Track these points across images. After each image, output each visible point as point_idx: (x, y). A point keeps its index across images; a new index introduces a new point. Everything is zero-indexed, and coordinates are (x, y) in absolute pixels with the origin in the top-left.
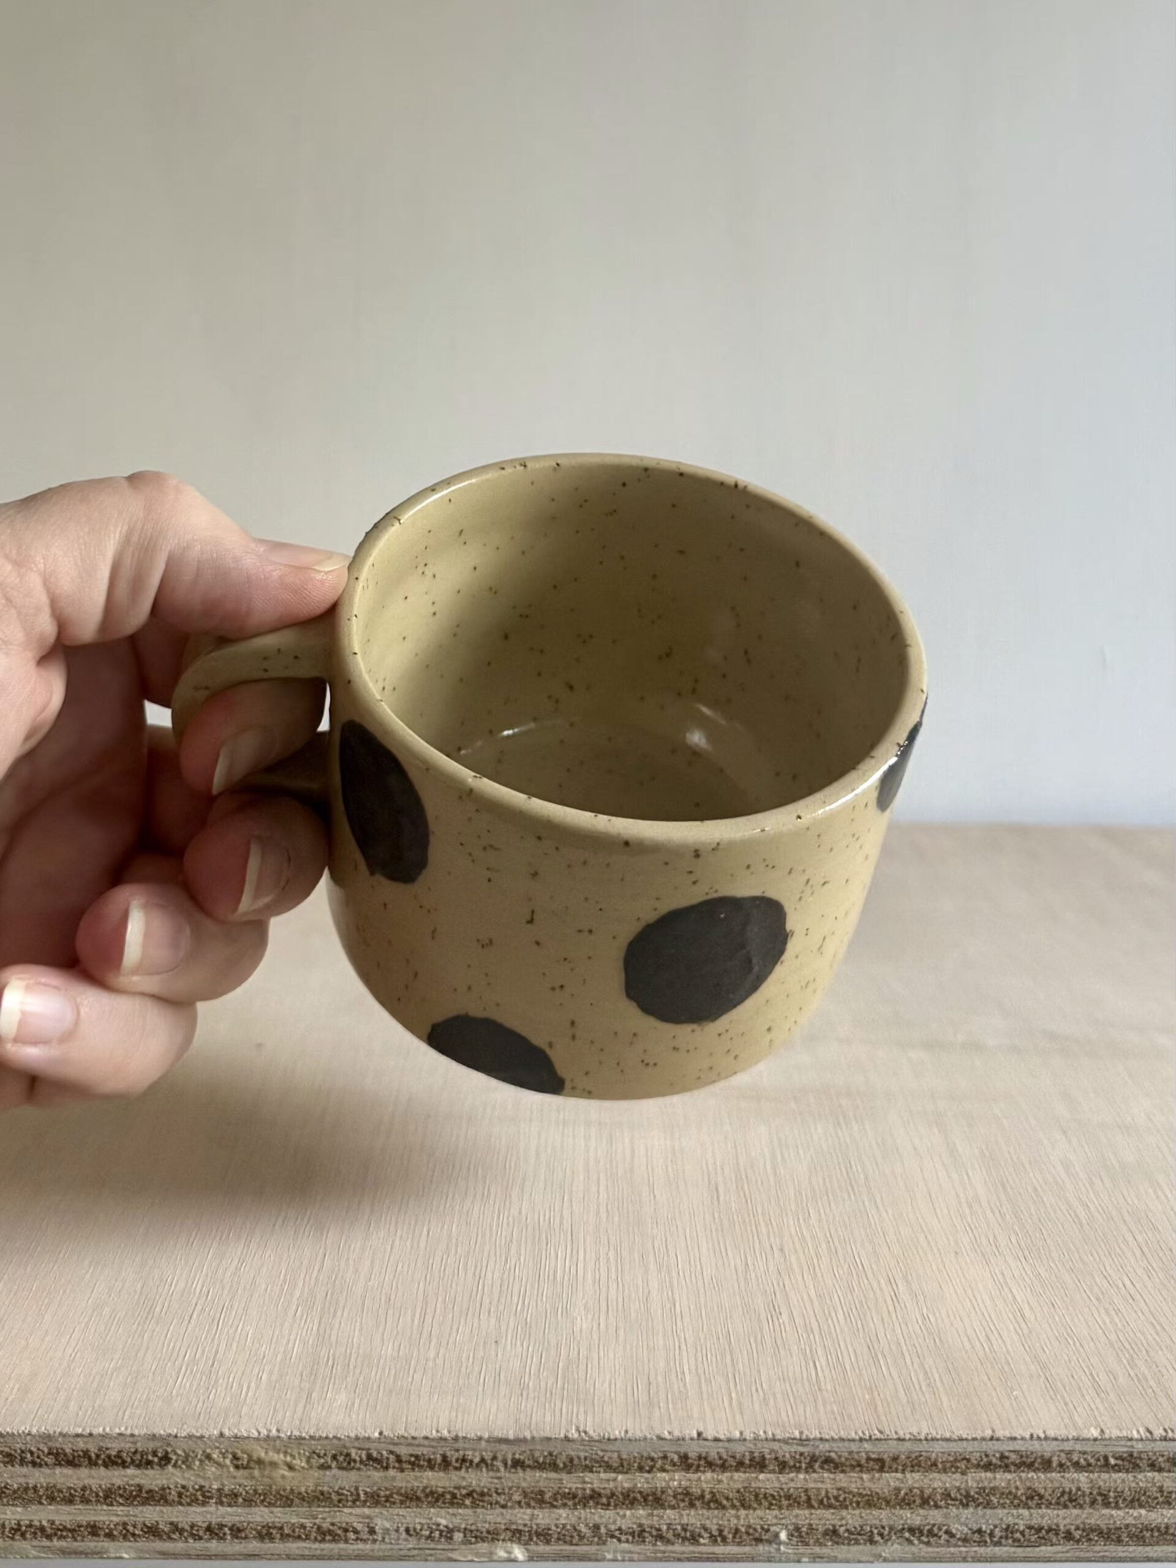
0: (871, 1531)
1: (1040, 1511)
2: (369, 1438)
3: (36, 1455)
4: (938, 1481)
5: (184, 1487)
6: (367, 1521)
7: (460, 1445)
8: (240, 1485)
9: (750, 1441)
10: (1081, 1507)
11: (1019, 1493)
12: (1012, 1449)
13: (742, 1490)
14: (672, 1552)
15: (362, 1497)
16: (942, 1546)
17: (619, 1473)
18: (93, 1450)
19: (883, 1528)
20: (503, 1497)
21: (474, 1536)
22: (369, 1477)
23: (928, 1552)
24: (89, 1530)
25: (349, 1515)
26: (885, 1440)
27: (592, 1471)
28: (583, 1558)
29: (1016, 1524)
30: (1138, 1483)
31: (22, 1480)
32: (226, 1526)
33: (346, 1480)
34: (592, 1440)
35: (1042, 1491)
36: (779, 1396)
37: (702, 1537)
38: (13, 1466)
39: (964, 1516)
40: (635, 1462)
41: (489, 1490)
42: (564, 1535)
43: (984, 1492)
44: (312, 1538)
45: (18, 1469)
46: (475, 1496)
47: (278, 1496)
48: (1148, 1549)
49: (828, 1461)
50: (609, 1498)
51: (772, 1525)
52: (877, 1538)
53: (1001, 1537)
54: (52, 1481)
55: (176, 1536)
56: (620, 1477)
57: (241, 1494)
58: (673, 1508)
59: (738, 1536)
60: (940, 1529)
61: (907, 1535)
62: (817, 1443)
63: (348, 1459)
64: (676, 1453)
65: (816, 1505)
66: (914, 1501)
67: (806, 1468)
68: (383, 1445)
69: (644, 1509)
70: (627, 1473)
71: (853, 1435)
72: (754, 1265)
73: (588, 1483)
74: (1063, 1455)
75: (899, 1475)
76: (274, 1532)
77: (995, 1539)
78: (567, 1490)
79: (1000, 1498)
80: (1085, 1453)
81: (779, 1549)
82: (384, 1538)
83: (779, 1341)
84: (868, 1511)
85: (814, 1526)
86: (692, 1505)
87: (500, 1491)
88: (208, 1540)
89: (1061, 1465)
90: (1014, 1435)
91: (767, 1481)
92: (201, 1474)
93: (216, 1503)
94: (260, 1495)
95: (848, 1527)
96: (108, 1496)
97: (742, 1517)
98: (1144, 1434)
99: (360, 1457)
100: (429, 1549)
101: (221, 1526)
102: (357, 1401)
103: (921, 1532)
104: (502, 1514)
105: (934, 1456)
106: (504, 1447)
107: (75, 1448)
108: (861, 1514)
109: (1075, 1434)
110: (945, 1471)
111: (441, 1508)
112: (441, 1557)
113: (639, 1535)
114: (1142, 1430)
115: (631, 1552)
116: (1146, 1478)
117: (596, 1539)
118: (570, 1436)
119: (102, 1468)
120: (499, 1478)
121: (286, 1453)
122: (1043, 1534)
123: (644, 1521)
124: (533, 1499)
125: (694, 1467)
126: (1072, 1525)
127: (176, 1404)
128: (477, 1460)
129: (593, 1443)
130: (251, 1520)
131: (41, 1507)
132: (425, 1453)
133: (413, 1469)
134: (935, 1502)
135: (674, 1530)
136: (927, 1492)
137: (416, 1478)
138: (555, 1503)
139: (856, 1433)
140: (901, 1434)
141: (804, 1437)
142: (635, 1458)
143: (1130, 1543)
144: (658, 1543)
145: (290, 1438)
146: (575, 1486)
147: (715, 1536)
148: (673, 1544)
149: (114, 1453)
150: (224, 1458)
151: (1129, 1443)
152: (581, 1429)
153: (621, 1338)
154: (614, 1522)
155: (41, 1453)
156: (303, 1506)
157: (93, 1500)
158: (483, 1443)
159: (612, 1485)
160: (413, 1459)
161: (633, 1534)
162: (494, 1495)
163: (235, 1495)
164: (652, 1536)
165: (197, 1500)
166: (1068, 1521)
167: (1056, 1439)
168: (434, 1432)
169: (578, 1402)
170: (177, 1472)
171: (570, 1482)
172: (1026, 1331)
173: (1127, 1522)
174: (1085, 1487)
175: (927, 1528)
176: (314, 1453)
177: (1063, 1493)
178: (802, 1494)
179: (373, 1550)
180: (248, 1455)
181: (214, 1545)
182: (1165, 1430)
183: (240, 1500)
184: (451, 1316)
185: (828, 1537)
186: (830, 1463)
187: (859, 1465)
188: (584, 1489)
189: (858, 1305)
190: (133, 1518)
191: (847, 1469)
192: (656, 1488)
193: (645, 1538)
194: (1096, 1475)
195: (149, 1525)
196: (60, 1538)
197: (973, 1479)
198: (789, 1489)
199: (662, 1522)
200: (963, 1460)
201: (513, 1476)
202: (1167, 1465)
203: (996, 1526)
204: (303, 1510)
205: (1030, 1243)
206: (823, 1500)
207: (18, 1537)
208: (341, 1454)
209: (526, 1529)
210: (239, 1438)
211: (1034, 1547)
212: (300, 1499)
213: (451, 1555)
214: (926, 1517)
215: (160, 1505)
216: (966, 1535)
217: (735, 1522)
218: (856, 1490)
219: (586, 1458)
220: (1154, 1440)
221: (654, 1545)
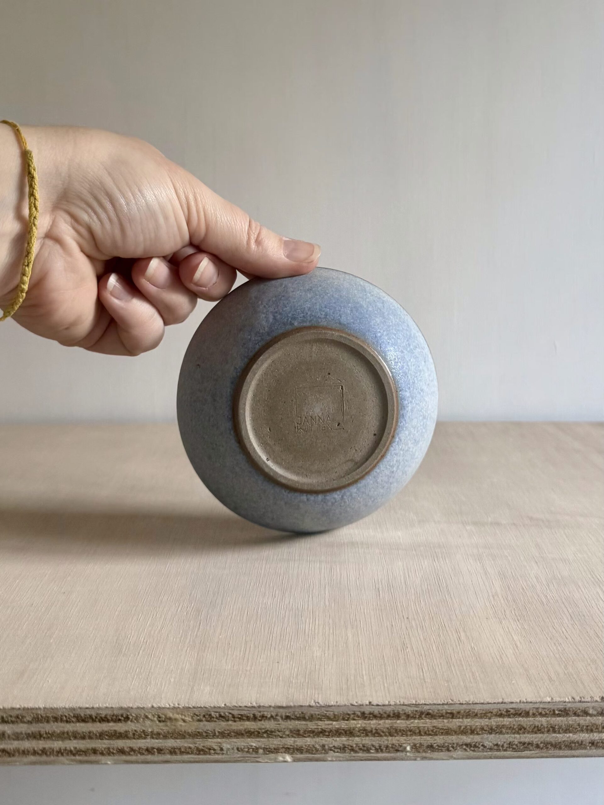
0: (448, 746)
1: (524, 735)
2: (220, 707)
3: (68, 717)
4: (478, 723)
5: (135, 731)
6: (219, 745)
7: (261, 709)
8: (161, 730)
9: (393, 705)
10: (543, 733)
11: (515, 727)
12: (511, 707)
13: (390, 728)
14: (358, 757)
15: (217, 734)
16: (480, 752)
17: (332, 721)
18: (94, 714)
19: (454, 744)
20: (281, 733)
21: (268, 751)
22: (220, 725)
23: (474, 755)
24: (93, 751)
25: (212, 742)
26: (454, 704)
27: (321, 721)
28: (317, 760)
29: (513, 741)
30: (568, 722)
31: (62, 729)
32: (154, 748)
33: (208, 726)
34: (321, 707)
35: (525, 726)
36: (406, 684)
37: (372, 750)
38: (57, 722)
39: (490, 738)
40: (341, 716)
41: (275, 729)
42: (309, 750)
43: (499, 727)
44: (194, 752)
45: (60, 724)
46: (268, 732)
47: (179, 734)
48: (573, 752)
49: (428, 714)
50: (329, 732)
51: (403, 744)
52: (451, 749)
53: (507, 747)
54: (75, 729)
55: (132, 753)
56: (334, 723)
57: (162, 733)
58: (358, 736)
59: (388, 749)
60: (479, 744)
61: (464, 747)
62: (423, 706)
63: (210, 717)
64: (360, 711)
65: (423, 734)
66: (468, 732)
67: (418, 718)
68: (226, 710)
69: (345, 737)
70: (337, 721)
71: (439, 702)
72: (395, 625)
73: (320, 726)
74: (534, 710)
75: (461, 720)
76: (177, 750)
77: (504, 748)
78: (310, 729)
79: (506, 730)
80: (544, 709)
81: (406, 755)
82: (227, 752)
83: (406, 660)
84: (447, 737)
85: (422, 744)
86: (367, 735)
87: (280, 730)
88: (147, 755)
89: (534, 714)
90: (512, 701)
91: (401, 723)
92: (143, 725)
93: (150, 738)
94: (170, 734)
95: (438, 744)
96: (101, 736)
97: (390, 740)
98: (571, 700)
99: (216, 715)
100: (247, 757)
102: (214, 691)
103: (471, 746)
104: (281, 741)
105: (476, 711)
106: (281, 710)
107: (86, 714)
108: (443, 738)
109: (539, 700)
110: (481, 718)
111: (253, 738)
112: (252, 760)
113: (343, 749)
114: (570, 698)
115: (340, 757)
116: (572, 720)
117: (323, 751)
118: (311, 705)
119: (98, 723)
120: (279, 724)
121: (182, 715)
122: (526, 746)
123: (345, 743)
124: (295, 733)
125: (368, 718)
126: (539, 741)
127: (132, 693)
128: (269, 716)
129: (321, 708)
130: (166, 745)
131: (69, 741)
132: (245, 713)
133: (240, 721)
134: (477, 732)
135: (359, 746)
136: (474, 727)
137: (241, 725)
138: (305, 735)
139: (441, 701)
140: (461, 701)
141: (417, 703)
142: (341, 714)
143: (566, 749)
144: (352, 753)
145: (183, 707)
146: (313, 727)
147: (378, 749)
148: (358, 753)
149: (103, 716)
150: (154, 717)
151: (564, 704)
152: (316, 701)
153: (335, 660)
154: (332, 743)
155: (70, 717)
156: (189, 738)
157: (94, 737)
158: (272, 709)
159: (330, 727)
160: (240, 716)
161: (340, 749)
162: (277, 732)
163: (158, 734)
164: (349, 749)
165: (142, 736)
166: (537, 740)
167: (531, 702)
168: (249, 704)
169: (315, 689)
170: (133, 724)
171: (311, 725)
172: (518, 654)
173: (564, 739)
174: (545, 724)
175: (474, 744)
176: (195, 714)
177: (535, 727)
178: (417, 729)
179: (222, 758)
180: (165, 715)
181: (149, 757)
182: (581, 698)
183: (161, 736)
184: (257, 650)
185: (429, 749)
186: (429, 715)
187: (442, 716)
188: (318, 729)
189: (442, 643)
190: (113, 746)
191: (437, 718)
192: (351, 728)
193: (346, 750)
194: (549, 718)
195: (120, 748)
196: (80, 755)
197: (494, 721)
198: (411, 727)
199: (354, 743)
200: (489, 712)
201: (285, 723)
202: (581, 714)
203: (505, 742)
204: (190, 740)
205: (520, 613)
206: (426, 732)
207: (60, 755)
208: (207, 714)
209: (292, 747)
210: (160, 708)
211: (521, 751)
212: (189, 735)
213: (258, 760)
214: (473, 739)
215: (125, 739)
216: (491, 746)
217: (387, 742)
218: (441, 727)
219: (318, 715)
220: (576, 702)
221: (349, 754)
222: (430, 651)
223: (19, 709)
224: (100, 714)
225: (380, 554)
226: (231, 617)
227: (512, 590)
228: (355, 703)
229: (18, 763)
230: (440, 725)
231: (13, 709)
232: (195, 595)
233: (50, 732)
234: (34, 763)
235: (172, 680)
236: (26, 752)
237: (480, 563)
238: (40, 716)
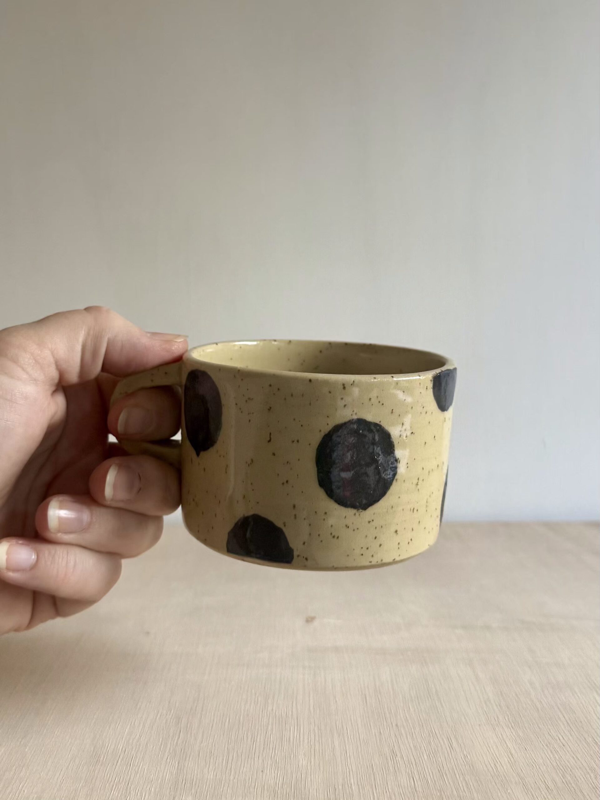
83: (396, 768)
153: (321, 769)
172: (513, 761)
184: (241, 759)
205: (514, 719)
222: (420, 760)
226: (213, 725)
232: (175, 702)
237: (471, 668)
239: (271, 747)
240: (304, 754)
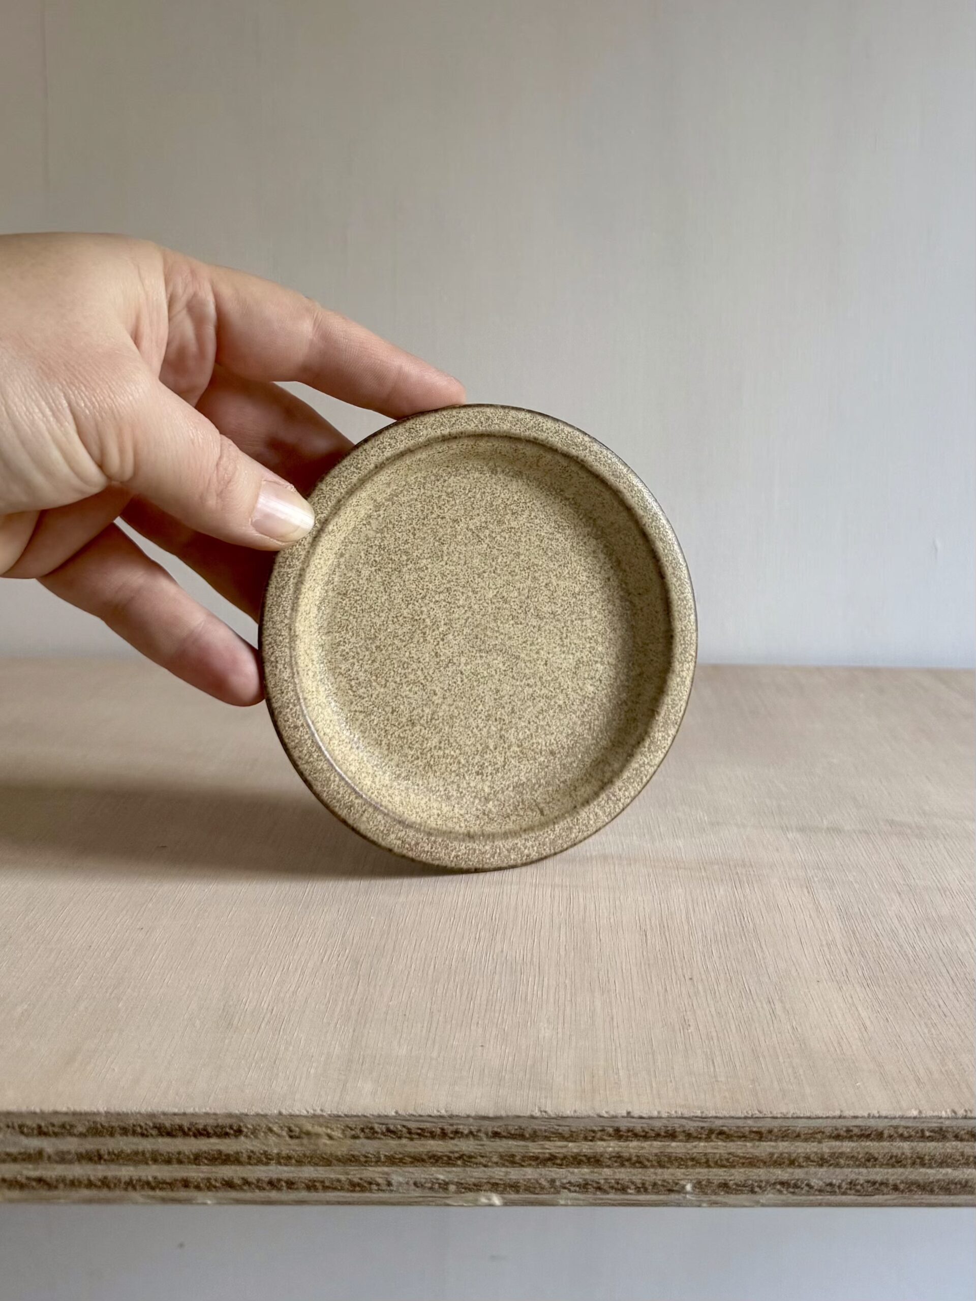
0: (752, 1184)
1: (875, 1170)
2: (386, 1116)
3: (144, 1129)
4: (801, 1148)
5: (252, 1152)
6: (386, 1176)
7: (454, 1121)
8: (293, 1150)
9: (664, 1118)
10: (904, 1166)
11: (860, 1157)
12: (855, 1124)
13: (659, 1154)
14: (607, 1199)
15: (383, 1159)
16: (804, 1195)
17: (568, 1141)
18: (186, 1125)
19: (761, 1181)
20: (485, 1159)
21: (464, 1187)
22: (387, 1144)
23: (793, 1200)
24: (183, 1183)
25: (373, 1172)
26: (763, 1118)
27: (550, 1141)
28: (543, 1204)
29: (857, 1180)
30: (946, 1150)
31: (134, 1147)
32: (282, 1180)
33: (369, 1146)
34: (550, 1118)
35: (876, 1155)
36: (687, 1085)
37: (630, 1188)
38: (127, 1135)
39: (820, 1173)
40: (581, 1134)
41: (475, 1153)
42: (530, 1187)
43: (835, 1156)
44: (346, 1188)
45: (132, 1139)
46: (465, 1158)
47: (321, 1159)
48: (952, 1197)
49: (721, 1133)
50: (562, 1160)
51: (681, 1180)
52: (757, 1189)
53: (846, 1189)
54: (155, 1147)
55: (245, 1188)
56: (570, 1144)
57: (294, 1156)
58: (609, 1167)
59: (656, 1187)
60: (802, 1183)
61: (778, 1187)
62: (715, 1120)
63: (372, 1131)
64: (612, 1127)
65: (713, 1165)
66: (784, 1163)
67: (706, 1138)
68: (397, 1121)
69: (587, 1168)
70: (575, 1142)
71: (740, 1115)
72: (672, 991)
73: (547, 1149)
74: (892, 1129)
75: (773, 1144)
76: (318, 1184)
77: (842, 1190)
78: (531, 1154)
79: (846, 1160)
80: (907, 1128)
81: (685, 1198)
82: (398, 1189)
83: (688, 1047)
84: (750, 1170)
85: (711, 1181)
86: (622, 1165)
87: (483, 1155)
88: (269, 1191)
89: (890, 1136)
90: (856, 1115)
91: (676, 1147)
92: (265, 1142)
93: (276, 1163)
94: (308, 1158)
95: (736, 1181)
96: (197, 1159)
97: (659, 1174)
98: (950, 1114)
99: (381, 1129)
100: (430, 1197)
101: (279, 1180)
102: (379, 1089)
103: (789, 1186)
104: (484, 1171)
105: (798, 1129)
106: (487, 1123)
107: (172, 1123)
108: (745, 1171)
109: (899, 1113)
110: (806, 1140)
111: (440, 1167)
112: (439, 1202)
113: (584, 1187)
114: (948, 1110)
115: (579, 1199)
116: (951, 1147)
117: (552, 1190)
118: (534, 1114)
119: (193, 1138)
120: (482, 1145)
121: (327, 1127)
122: (877, 1187)
123: (587, 1177)
125: (624, 1138)
126: (898, 1179)
127: (247, 1091)
128: (466, 1132)
129: (549, 1120)
130: (301, 1176)
131: (145, 1167)
132: (429, 1126)
133: (420, 1139)
134: (799, 1163)
135: (609, 1183)
136: (794, 1155)
137: (422, 1145)
138: (523, 1164)
139: (742, 1112)
140: (775, 1114)
141: (704, 1115)
142: (581, 1130)
143: (940, 1193)
144: (598, 1193)
145: (330, 1115)
146: (537, 1151)
147: (639, 1188)
148: (608, 1193)
149: (201, 1127)
150: (282, 1130)
151: (940, 1121)
152: (542, 1110)
153: (573, 1044)
154: (566, 1177)
155: (148, 1127)
156: (339, 1166)
157: (186, 1160)
158: (471, 1120)
159: (564, 1150)
160: (419, 1131)
161: (579, 1186)
162: (479, 1157)
163: (289, 1158)
164: (594, 1188)
165: (262, 1161)
166: (895, 1177)
167: (886, 1117)
168: (435, 1112)
169: (541, 1089)
170: (247, 1141)
171: (534, 1148)
172: (867, 1039)
173: (938, 1178)
174: (908, 1152)
175: (793, 1182)
176: (347, 1126)
177: (891, 1157)
178: (703, 1157)
179: (390, 1198)
180: (299, 1128)
181: (274, 1195)
182: (966, 1111)
183: (293, 1161)
184: (449, 1027)
185: (721, 1189)
186: (723, 1135)
187: (744, 1136)
188: (544, 1153)
189: (746, 1019)
190: (214, 1174)
191: (735, 1139)
192: (597, 1153)
193: (587, 1189)
194: (916, 1143)
195: (226, 1179)
196: (161, 1189)
197: (826, 1146)
198: (693, 1153)
199: (600, 1177)
200: (819, 1132)
201: (492, 1143)
202: (967, 1137)
203: (843, 1181)
204: (339, 1169)
205: (872, 974)
206: (717, 1162)
207: (130, 1188)
208: (367, 1127)
209: (502, 1182)
210: (293, 1116)
211: (871, 1195)
212: (337, 1160)
213: (448, 1202)
214: (792, 1174)
215: (235, 1165)
216: (821, 1187)
217: (654, 1177)
218: (742, 1155)
219: (545, 1131)
220: (957, 1118)
221: (595, 1194)
222: (725, 1031)
223: (66, 1114)
224: (196, 1124)
225: (649, 875)
226: (409, 973)
227: (858, 936)
228: (604, 1112)
229: (62, 1201)
230: (739, 1151)
231: (56, 1113)
232: (351, 936)
233: (116, 1152)
234: (90, 1201)
235: (312, 1071)
236: (76, 1183)
237: (808, 892)
238: (99, 1126)
239: (497, 1008)
240: (548, 1021)
